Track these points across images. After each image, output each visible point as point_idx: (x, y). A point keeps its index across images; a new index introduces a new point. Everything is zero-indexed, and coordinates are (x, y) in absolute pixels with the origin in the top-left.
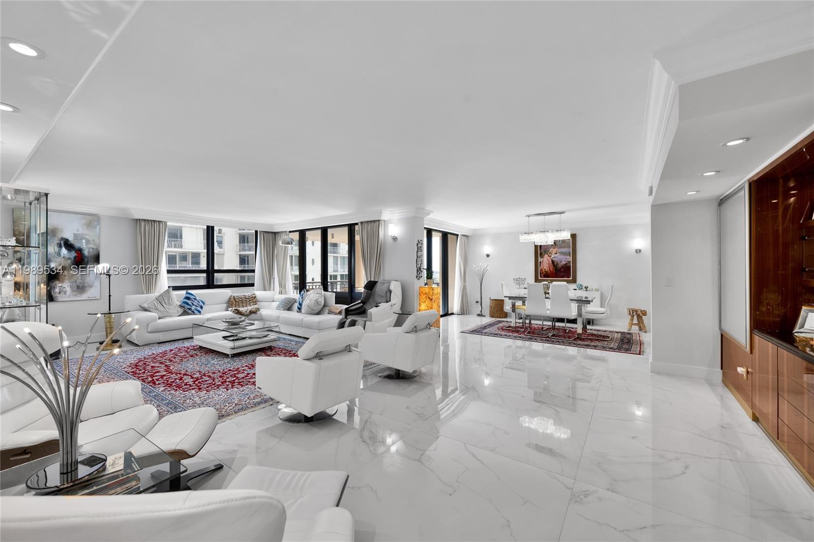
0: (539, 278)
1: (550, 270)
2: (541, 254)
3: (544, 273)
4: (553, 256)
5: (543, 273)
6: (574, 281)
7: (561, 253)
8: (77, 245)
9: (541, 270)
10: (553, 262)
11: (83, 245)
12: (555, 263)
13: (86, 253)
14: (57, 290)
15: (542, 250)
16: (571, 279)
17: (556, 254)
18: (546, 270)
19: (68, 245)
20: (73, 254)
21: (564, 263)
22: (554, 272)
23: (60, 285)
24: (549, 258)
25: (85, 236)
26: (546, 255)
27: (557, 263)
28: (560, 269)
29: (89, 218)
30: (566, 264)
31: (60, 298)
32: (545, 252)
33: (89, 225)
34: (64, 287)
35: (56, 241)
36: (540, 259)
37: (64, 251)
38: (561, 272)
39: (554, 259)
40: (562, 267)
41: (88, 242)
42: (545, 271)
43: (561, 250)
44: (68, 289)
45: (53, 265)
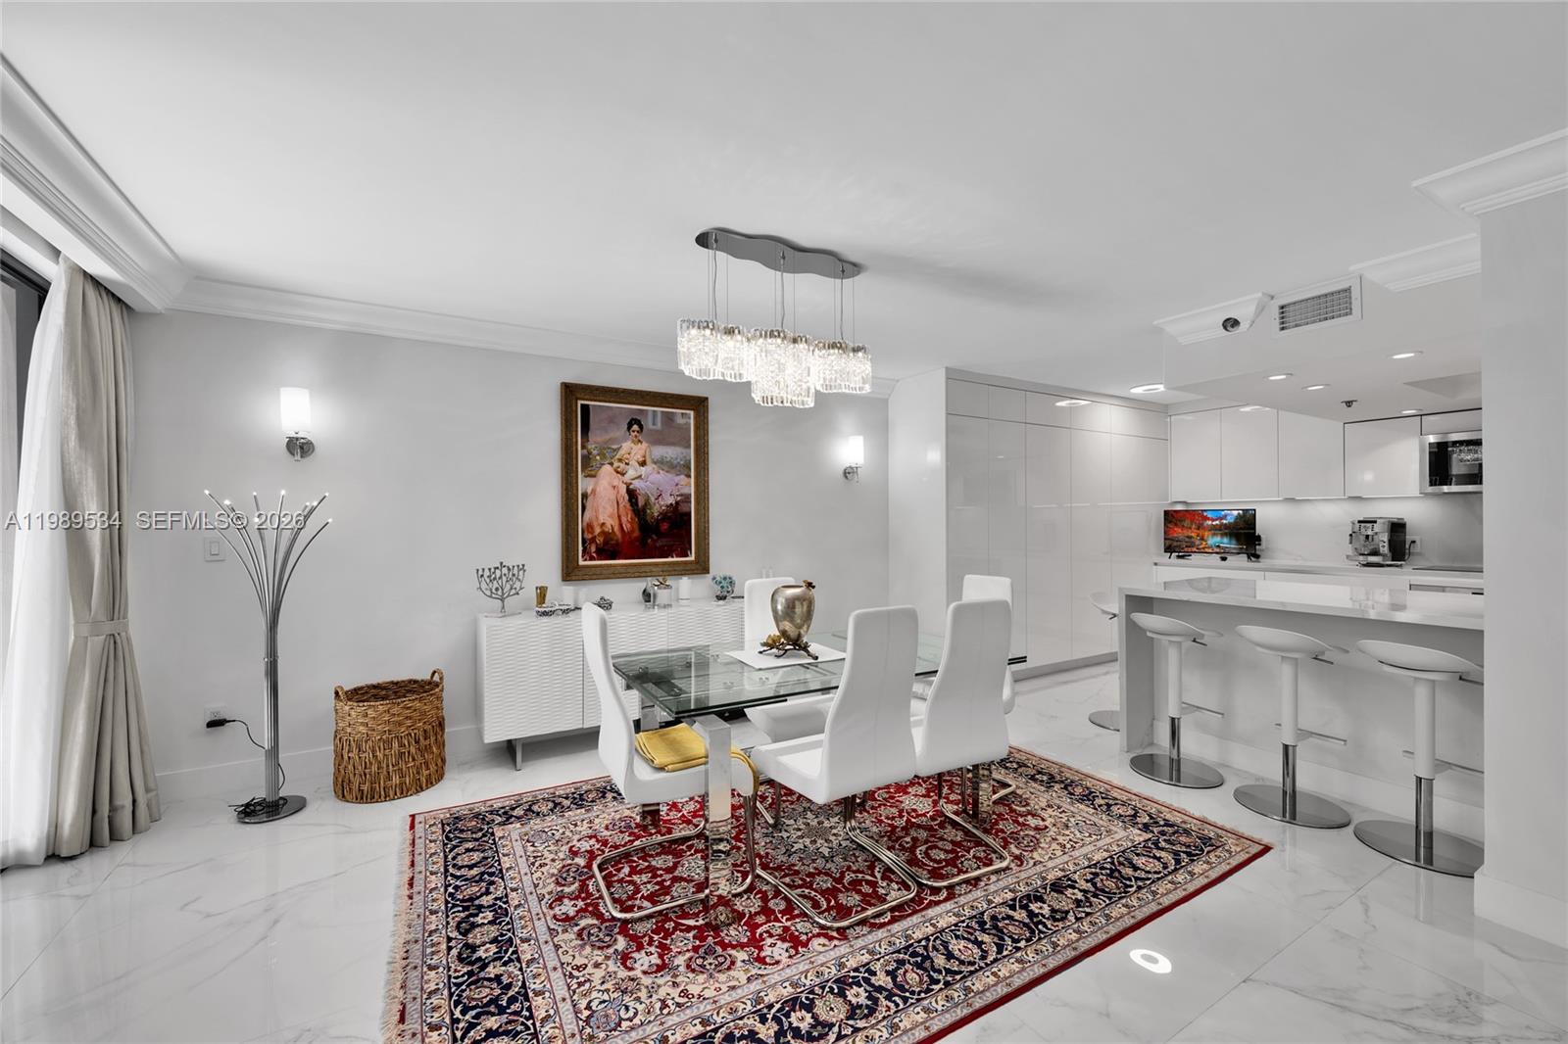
0: (581, 562)
1: (621, 525)
2: (587, 459)
3: (600, 540)
4: (631, 473)
5: (593, 540)
6: (701, 567)
7: (660, 463)
9: (589, 527)
10: (632, 494)
12: (641, 503)
15: (591, 446)
16: (692, 558)
17: (643, 464)
18: (608, 528)
21: (671, 500)
22: (637, 533)
24: (617, 481)
26: (607, 468)
27: (647, 503)
28: (658, 521)
30: (677, 503)
32: (603, 455)
36: (583, 484)
38: (660, 535)
39: (637, 484)
40: (664, 516)
42: (603, 533)
43: (660, 451)
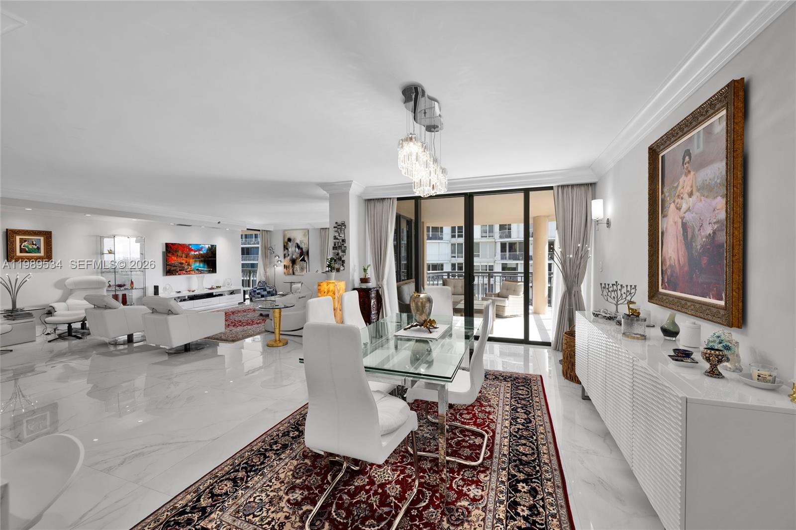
0: (661, 290)
3: (669, 272)
5: (666, 271)
8: (301, 246)
9: (664, 260)
11: (302, 246)
13: (304, 250)
14: (295, 269)
17: (691, 194)
18: (672, 263)
19: (298, 246)
20: (300, 251)
21: (710, 230)
22: (686, 268)
23: (296, 267)
25: (304, 241)
27: (693, 236)
29: (305, 231)
30: (714, 233)
31: (296, 273)
33: (304, 235)
34: (297, 267)
35: (295, 245)
37: (297, 249)
38: (701, 270)
39: (689, 217)
41: (304, 244)
42: (670, 266)
43: (701, 177)
44: (298, 269)
45: (294, 257)
